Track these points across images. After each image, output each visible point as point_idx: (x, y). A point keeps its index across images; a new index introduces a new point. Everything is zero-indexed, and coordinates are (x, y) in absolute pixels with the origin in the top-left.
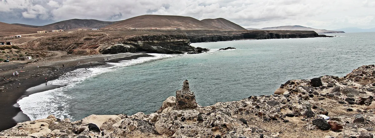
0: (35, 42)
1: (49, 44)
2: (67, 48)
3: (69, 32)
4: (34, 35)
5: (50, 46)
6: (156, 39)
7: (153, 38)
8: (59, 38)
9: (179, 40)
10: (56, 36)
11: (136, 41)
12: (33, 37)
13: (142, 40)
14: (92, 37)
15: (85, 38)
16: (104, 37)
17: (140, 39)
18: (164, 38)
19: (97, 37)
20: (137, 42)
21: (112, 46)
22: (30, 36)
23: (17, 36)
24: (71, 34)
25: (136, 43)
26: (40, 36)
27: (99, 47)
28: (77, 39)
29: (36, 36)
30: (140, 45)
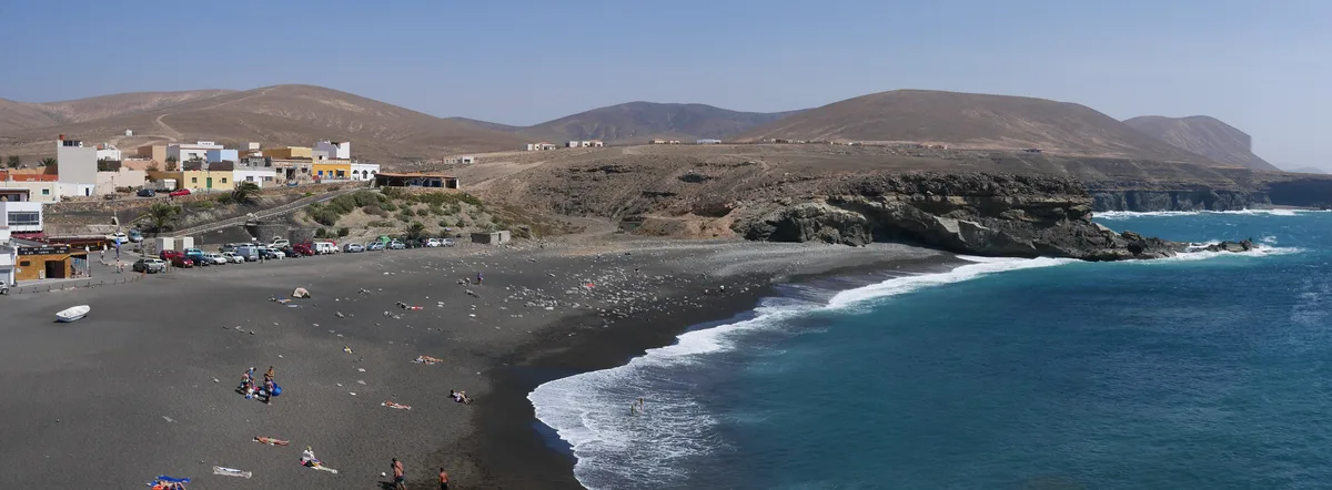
0: (514, 181)
1: (555, 190)
2: (616, 209)
3: (627, 151)
4: (509, 157)
5: (560, 199)
6: (958, 188)
7: (947, 185)
8: (594, 170)
9: (1051, 200)
10: (584, 162)
11: (874, 195)
12: (510, 165)
13: (901, 192)
14: (708, 172)
15: (681, 173)
16: (750, 172)
17: (893, 187)
18: (990, 186)
19: (725, 170)
20: (881, 200)
21: (783, 209)
22: (499, 159)
23: (465, 158)
24: (631, 157)
25: (874, 204)
26: (531, 162)
27: (732, 213)
28: (654, 177)
29: (517, 160)
30: (892, 211)
